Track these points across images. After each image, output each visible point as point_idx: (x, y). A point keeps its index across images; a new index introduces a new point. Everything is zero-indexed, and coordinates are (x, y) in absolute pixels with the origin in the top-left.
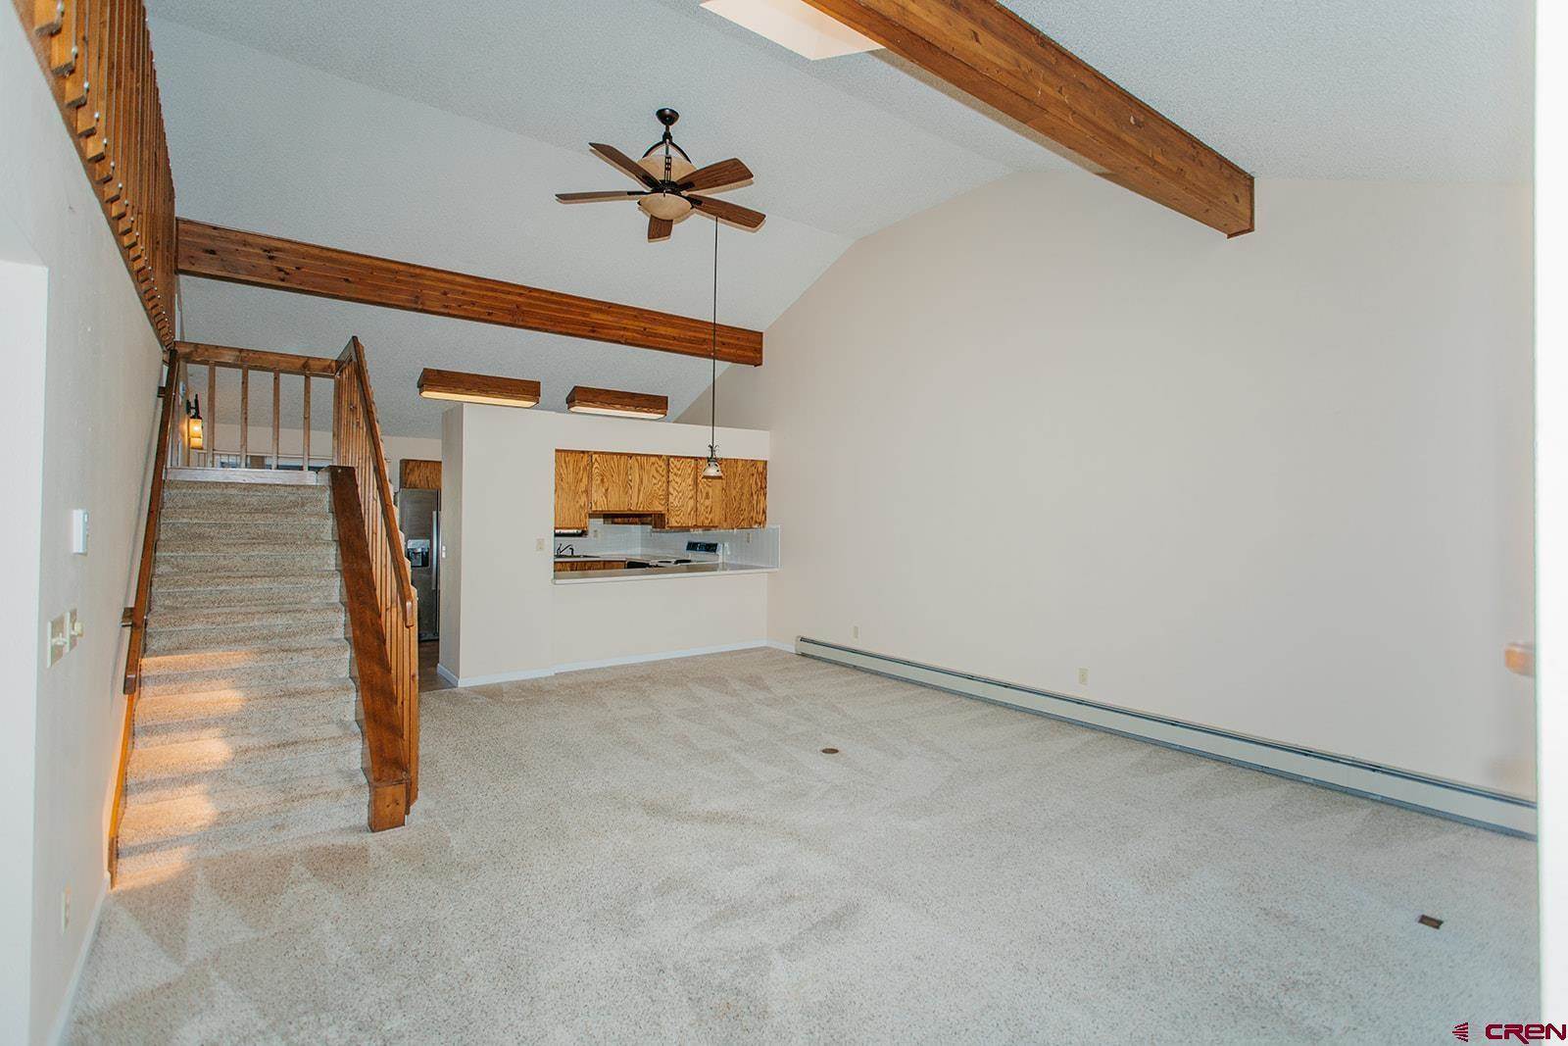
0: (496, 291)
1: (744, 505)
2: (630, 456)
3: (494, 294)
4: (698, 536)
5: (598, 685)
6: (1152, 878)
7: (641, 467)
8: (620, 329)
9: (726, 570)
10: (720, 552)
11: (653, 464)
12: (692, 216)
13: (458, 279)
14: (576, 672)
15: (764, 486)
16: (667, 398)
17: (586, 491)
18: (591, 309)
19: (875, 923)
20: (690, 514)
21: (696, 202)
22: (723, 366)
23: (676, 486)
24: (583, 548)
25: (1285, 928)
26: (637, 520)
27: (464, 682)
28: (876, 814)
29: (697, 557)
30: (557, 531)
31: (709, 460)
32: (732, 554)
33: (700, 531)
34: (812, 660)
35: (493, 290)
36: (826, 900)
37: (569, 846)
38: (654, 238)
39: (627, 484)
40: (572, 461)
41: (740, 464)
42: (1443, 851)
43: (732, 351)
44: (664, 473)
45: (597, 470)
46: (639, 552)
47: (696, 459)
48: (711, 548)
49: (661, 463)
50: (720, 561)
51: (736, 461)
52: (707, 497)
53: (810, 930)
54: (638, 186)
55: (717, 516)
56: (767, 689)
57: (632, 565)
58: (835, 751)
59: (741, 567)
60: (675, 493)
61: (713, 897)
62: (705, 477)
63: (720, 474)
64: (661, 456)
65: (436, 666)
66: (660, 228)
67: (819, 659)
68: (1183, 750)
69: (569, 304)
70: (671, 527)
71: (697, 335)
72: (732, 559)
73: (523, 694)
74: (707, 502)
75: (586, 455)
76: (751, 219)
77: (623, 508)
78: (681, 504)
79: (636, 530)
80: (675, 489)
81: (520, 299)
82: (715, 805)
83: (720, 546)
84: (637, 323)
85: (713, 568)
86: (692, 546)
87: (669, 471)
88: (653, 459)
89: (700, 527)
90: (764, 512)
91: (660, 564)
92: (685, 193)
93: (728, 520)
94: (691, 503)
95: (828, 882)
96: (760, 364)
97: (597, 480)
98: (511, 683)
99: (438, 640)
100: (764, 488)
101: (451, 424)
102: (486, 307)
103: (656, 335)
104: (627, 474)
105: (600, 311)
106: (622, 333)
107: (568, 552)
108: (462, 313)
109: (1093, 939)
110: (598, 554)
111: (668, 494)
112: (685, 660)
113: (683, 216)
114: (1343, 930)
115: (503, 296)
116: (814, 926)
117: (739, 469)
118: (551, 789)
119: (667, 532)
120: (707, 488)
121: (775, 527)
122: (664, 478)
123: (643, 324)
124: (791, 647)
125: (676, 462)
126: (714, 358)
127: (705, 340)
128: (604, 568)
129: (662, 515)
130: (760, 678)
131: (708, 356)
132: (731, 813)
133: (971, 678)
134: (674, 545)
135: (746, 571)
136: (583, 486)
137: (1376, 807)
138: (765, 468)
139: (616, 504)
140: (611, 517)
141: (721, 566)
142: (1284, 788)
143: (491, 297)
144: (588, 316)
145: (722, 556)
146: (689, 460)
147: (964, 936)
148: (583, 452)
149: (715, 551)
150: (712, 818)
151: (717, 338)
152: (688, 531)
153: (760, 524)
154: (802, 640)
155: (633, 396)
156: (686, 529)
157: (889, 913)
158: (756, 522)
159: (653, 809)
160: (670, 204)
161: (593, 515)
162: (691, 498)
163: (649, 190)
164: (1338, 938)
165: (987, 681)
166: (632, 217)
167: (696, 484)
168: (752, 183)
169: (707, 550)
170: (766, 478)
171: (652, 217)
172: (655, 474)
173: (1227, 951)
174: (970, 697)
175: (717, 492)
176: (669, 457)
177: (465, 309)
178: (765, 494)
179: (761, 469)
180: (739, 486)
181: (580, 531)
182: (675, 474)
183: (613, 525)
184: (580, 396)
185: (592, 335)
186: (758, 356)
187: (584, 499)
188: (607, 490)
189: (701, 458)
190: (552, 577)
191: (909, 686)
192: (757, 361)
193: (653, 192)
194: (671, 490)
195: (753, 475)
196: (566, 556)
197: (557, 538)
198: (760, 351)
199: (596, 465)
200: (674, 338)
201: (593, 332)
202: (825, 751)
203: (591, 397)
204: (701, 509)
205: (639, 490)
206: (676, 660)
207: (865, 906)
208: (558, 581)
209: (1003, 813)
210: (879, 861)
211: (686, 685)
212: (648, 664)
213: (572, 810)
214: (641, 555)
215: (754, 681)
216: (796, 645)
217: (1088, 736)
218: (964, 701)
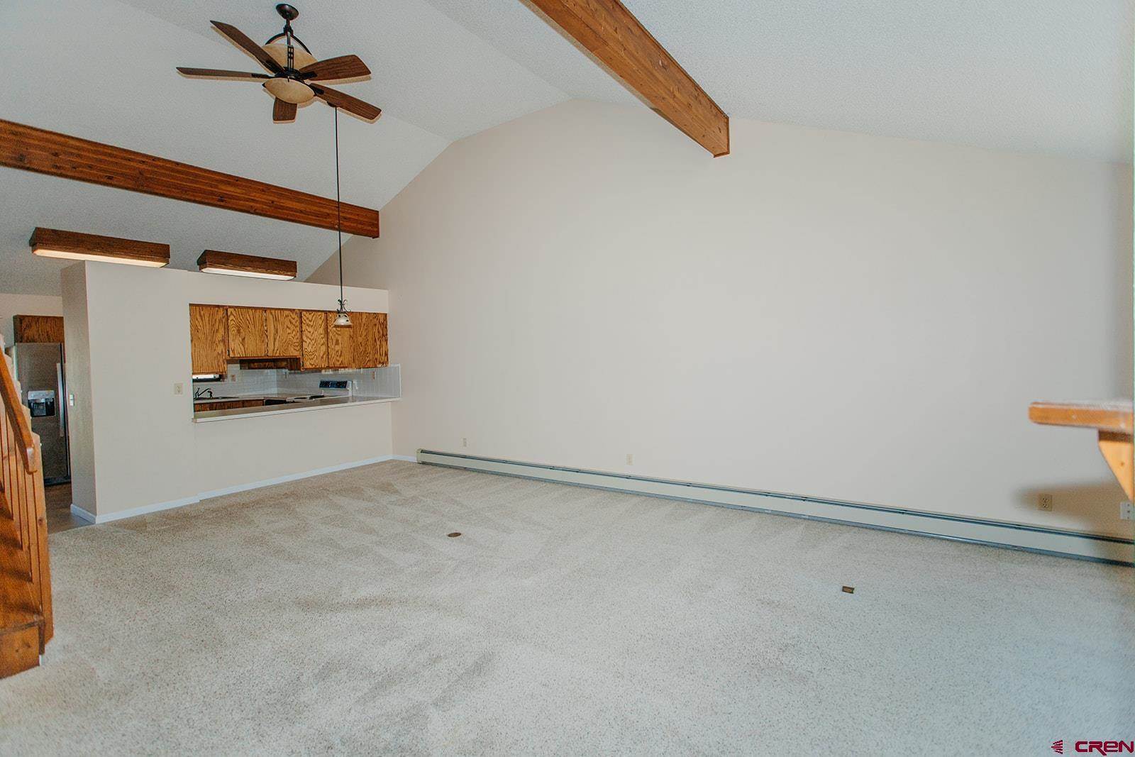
0: (116, 157)
1: (369, 349)
2: (265, 310)
3: (113, 160)
4: (328, 374)
5: (245, 506)
6: (691, 592)
7: (276, 319)
8: (248, 200)
9: (355, 401)
10: (349, 388)
11: (287, 316)
12: (315, 103)
13: (72, 142)
14: (221, 497)
15: (385, 334)
16: (296, 262)
17: (223, 341)
18: (222, 182)
19: (507, 665)
20: (322, 358)
21: (319, 91)
22: (346, 237)
23: (309, 335)
24: (222, 391)
25: (774, 610)
26: (272, 364)
27: (103, 517)
28: (497, 578)
29: (328, 393)
30: (195, 377)
31: (338, 312)
32: (360, 388)
33: (330, 372)
34: (431, 467)
35: (110, 155)
36: (466, 655)
37: (228, 652)
38: (278, 120)
39: (264, 334)
40: (207, 315)
41: (364, 316)
42: (845, 545)
43: (352, 225)
44: (298, 323)
45: (233, 322)
46: (276, 392)
47: (326, 312)
48: (342, 385)
49: (294, 316)
50: (350, 394)
51: (361, 314)
52: (337, 343)
53: (457, 681)
54: (262, 70)
55: (346, 358)
56: (396, 492)
57: (270, 402)
58: (457, 534)
59: (368, 399)
60: (308, 341)
61: (371, 671)
62: (336, 326)
63: (349, 323)
64: (294, 310)
65: (68, 507)
66: (285, 111)
67: (436, 465)
68: (696, 502)
69: (196, 175)
70: (306, 369)
71: (322, 210)
72: (360, 393)
73: (168, 521)
74: (337, 348)
75: (221, 309)
76: (369, 112)
77: (260, 353)
78: (313, 351)
79: (271, 374)
80: (307, 337)
81: (144, 166)
82: (363, 593)
83: (349, 383)
84: (265, 196)
85: (344, 401)
86: (324, 384)
87: (301, 322)
88: (287, 313)
89: (331, 368)
90: (386, 354)
91: (296, 400)
92: (308, 82)
93: (357, 361)
94: (324, 348)
95: (467, 639)
96: (378, 237)
97: (233, 331)
98: (154, 513)
99: (70, 482)
100: (385, 335)
101: (73, 280)
102: (105, 171)
103: (282, 208)
104: (262, 325)
105: (229, 183)
106: (252, 204)
107: (207, 395)
108: (77, 175)
109: (662, 643)
110: (238, 395)
111: (302, 341)
112: (325, 476)
113: (307, 101)
114: (806, 604)
115: (124, 162)
116: (460, 678)
117: (364, 320)
118: (205, 604)
119: (302, 373)
120: (337, 336)
121: (396, 365)
122: (298, 329)
123: (271, 198)
124: (413, 458)
125: (307, 315)
126: (339, 230)
127: (328, 214)
128: (243, 407)
129: (297, 359)
130: (391, 485)
131: (332, 228)
132: (379, 597)
133: (552, 468)
134: (310, 383)
135: (372, 402)
136: (219, 336)
137: (806, 523)
138: (385, 319)
139: (253, 349)
140: (248, 363)
141: (351, 399)
142: (755, 519)
143: (112, 162)
144: (216, 187)
145: (350, 391)
146: (319, 313)
147: (575, 661)
148: (218, 306)
149: (345, 387)
150: (362, 604)
151: (341, 214)
152: (320, 371)
153: (383, 363)
154: (422, 451)
155: (264, 260)
156: (318, 370)
157: (518, 654)
158: (380, 363)
159: (306, 605)
160: (295, 89)
161: (231, 361)
162: (322, 344)
163: (273, 75)
164: (804, 610)
165: (565, 469)
166: (258, 98)
167: (327, 333)
168: (370, 78)
169: (339, 387)
170: (386, 328)
171: (277, 98)
172: (289, 325)
173: (745, 633)
174: (554, 482)
175: (345, 338)
176: (301, 311)
177: (81, 172)
178: (386, 340)
179: (382, 321)
180: (364, 334)
181: (217, 376)
182: (307, 325)
183: (250, 370)
184: (209, 259)
185: (219, 203)
186: (375, 229)
187: (221, 348)
188: (244, 339)
189: (330, 312)
190: (193, 417)
191: (507, 478)
192: (375, 234)
193: (276, 77)
194: (305, 338)
195: (375, 325)
196: (205, 399)
197: (195, 383)
198: (377, 226)
199: (231, 318)
200: (301, 212)
201: (222, 201)
202: (449, 536)
203: (223, 260)
204: (332, 353)
205: (275, 339)
206: (315, 477)
207: (499, 652)
208: (199, 420)
209: (588, 562)
210: (505, 614)
211: (327, 497)
212: (291, 483)
213: (228, 619)
214: (278, 394)
215: (387, 488)
216: (417, 457)
217: (635, 500)
218: (548, 485)
